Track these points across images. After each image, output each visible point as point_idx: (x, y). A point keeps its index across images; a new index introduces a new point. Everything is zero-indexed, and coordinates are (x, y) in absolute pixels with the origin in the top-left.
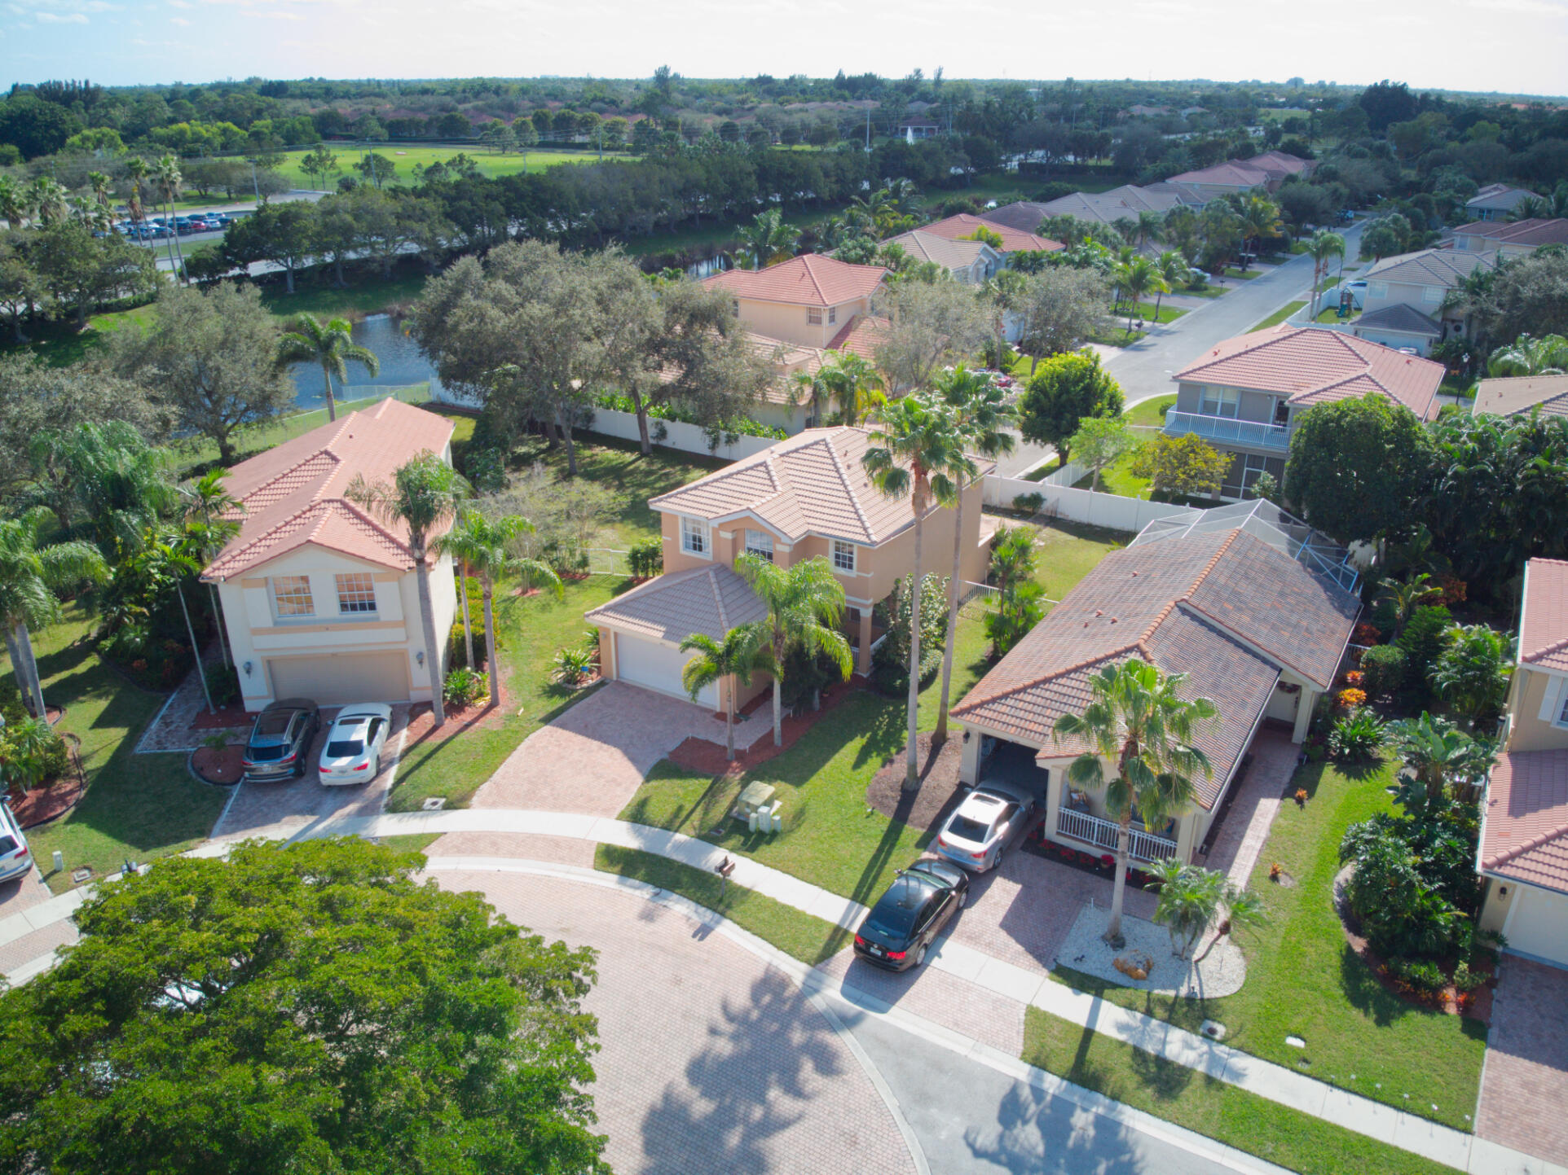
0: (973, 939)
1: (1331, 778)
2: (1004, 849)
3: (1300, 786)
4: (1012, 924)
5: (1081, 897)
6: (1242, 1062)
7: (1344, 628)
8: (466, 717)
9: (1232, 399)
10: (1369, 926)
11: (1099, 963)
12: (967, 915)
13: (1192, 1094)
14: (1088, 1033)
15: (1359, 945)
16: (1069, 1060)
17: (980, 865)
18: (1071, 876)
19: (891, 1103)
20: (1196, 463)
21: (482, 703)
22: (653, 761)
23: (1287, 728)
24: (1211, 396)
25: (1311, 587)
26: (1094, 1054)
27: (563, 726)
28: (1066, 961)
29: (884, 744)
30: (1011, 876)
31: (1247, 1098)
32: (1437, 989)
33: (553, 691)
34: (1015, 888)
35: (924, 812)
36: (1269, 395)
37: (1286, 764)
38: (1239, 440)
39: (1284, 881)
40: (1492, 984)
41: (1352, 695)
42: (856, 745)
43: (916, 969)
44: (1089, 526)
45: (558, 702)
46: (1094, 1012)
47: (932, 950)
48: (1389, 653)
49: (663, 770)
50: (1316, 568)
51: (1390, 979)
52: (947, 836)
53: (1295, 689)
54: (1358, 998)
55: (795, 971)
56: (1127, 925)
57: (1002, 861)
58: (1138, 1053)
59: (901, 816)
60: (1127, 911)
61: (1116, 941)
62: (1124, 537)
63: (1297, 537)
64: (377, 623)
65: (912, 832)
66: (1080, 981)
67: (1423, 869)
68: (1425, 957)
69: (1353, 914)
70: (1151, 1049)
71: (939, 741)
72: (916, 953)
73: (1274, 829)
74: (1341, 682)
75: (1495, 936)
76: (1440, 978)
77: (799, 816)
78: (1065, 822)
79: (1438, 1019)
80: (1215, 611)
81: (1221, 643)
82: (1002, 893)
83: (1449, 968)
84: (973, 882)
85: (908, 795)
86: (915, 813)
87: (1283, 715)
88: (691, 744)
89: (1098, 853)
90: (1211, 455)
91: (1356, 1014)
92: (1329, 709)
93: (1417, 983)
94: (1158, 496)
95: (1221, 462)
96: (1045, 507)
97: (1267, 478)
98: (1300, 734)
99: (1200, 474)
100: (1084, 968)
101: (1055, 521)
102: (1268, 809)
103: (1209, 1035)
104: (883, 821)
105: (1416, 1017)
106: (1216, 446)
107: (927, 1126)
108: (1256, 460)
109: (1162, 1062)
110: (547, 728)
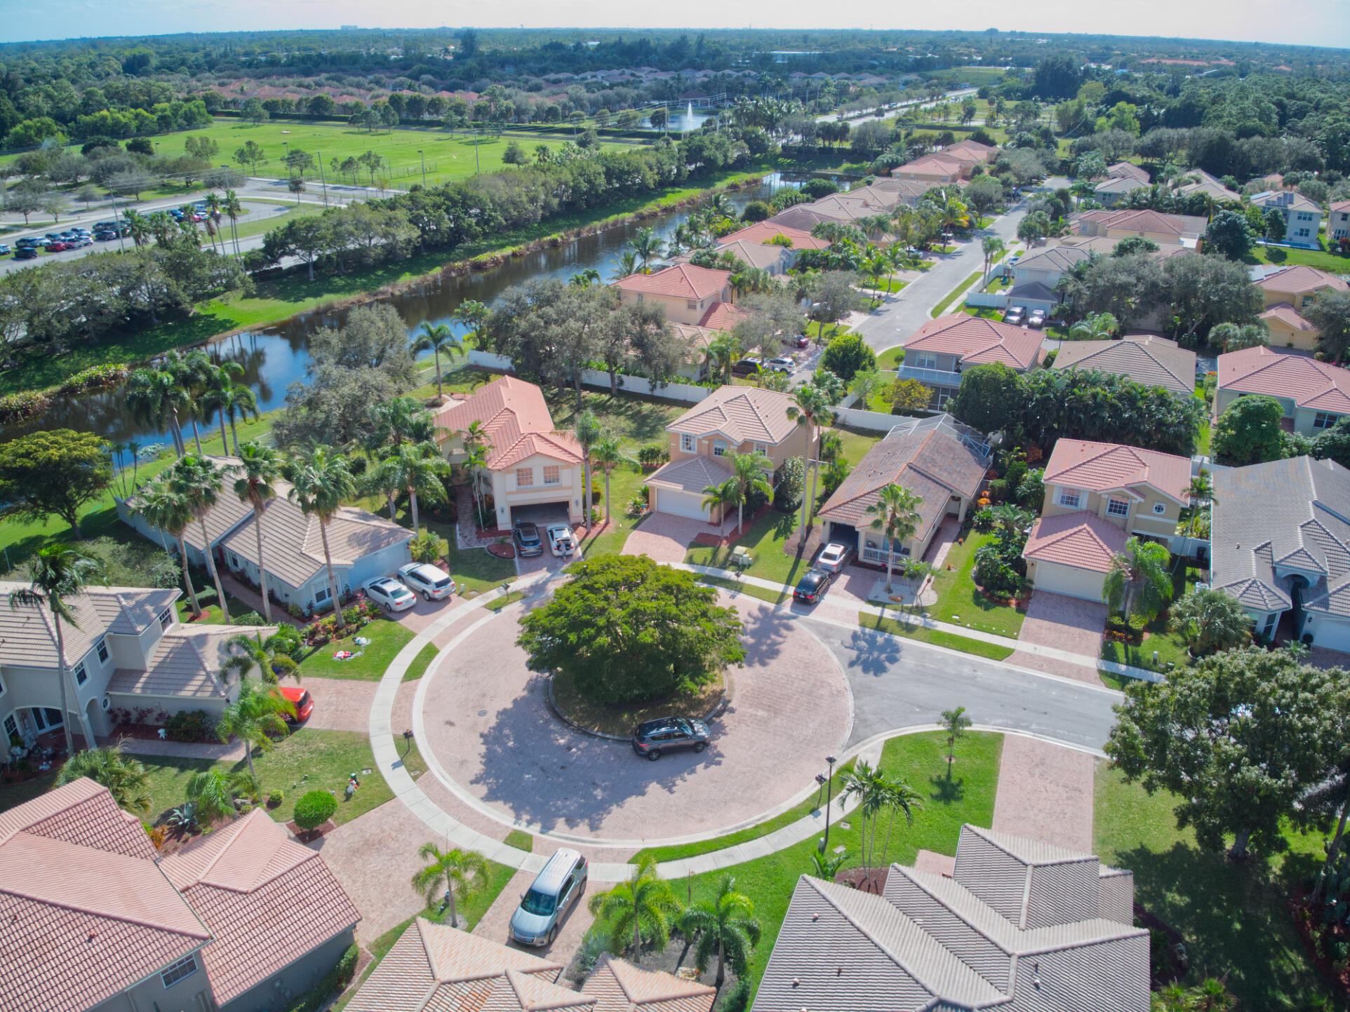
0: (835, 594)
1: (973, 534)
2: (843, 564)
3: (961, 536)
4: (848, 588)
5: (875, 579)
6: (935, 623)
7: (981, 472)
8: (598, 528)
9: (933, 358)
10: (983, 582)
11: (884, 597)
12: (832, 587)
13: (917, 632)
14: (880, 618)
15: (980, 589)
16: (875, 625)
17: (834, 570)
18: (870, 572)
19: (817, 638)
20: (915, 394)
21: (602, 522)
22: (689, 542)
23: (956, 517)
24: (922, 357)
25: (967, 455)
26: (882, 622)
27: (642, 530)
28: (871, 597)
29: (785, 531)
30: (847, 573)
31: (938, 632)
32: (1008, 599)
33: (630, 517)
34: (848, 577)
35: (808, 554)
36: (952, 356)
37: (956, 529)
38: (937, 380)
39: (953, 570)
40: (1030, 598)
41: (983, 501)
42: (772, 533)
43: (816, 603)
44: (863, 429)
45: (634, 521)
46: (882, 612)
47: (821, 598)
48: (999, 483)
49: (693, 545)
50: (970, 446)
51: (991, 598)
52: (821, 560)
53: (959, 499)
54: (978, 603)
55: (771, 606)
56: (892, 586)
57: (842, 568)
58: (899, 622)
59: (799, 556)
60: (893, 582)
61: (889, 591)
62: (881, 434)
63: (963, 431)
64: (560, 488)
65: (804, 562)
66: (875, 603)
67: (1004, 559)
68: (1001, 589)
69: (978, 579)
70: (903, 620)
71: (809, 528)
72: (816, 598)
73: (949, 553)
74: (979, 496)
75: (1031, 582)
76: (1008, 595)
77: (756, 558)
78: (866, 553)
79: (1008, 609)
80: (924, 467)
81: (925, 480)
82: (844, 579)
83: (1012, 592)
84: (833, 575)
85: (801, 549)
86: (804, 554)
87: (952, 511)
88: (701, 535)
89: (879, 564)
90: (922, 389)
91: (978, 609)
92: (973, 508)
93: (1001, 597)
94: (896, 412)
95: (928, 393)
96: (839, 420)
97: (951, 401)
98: (961, 518)
99: (918, 400)
100: (879, 599)
101: (844, 426)
102: (946, 547)
103: (925, 617)
104: (792, 559)
105: (999, 609)
106: (924, 384)
107: (830, 643)
108: (945, 390)
109: (907, 624)
110: (635, 532)
